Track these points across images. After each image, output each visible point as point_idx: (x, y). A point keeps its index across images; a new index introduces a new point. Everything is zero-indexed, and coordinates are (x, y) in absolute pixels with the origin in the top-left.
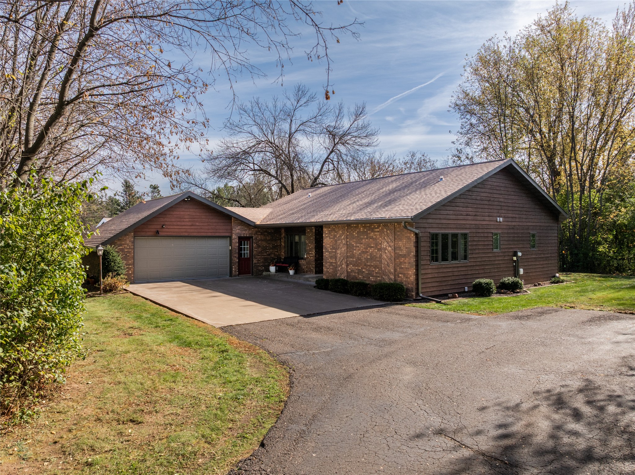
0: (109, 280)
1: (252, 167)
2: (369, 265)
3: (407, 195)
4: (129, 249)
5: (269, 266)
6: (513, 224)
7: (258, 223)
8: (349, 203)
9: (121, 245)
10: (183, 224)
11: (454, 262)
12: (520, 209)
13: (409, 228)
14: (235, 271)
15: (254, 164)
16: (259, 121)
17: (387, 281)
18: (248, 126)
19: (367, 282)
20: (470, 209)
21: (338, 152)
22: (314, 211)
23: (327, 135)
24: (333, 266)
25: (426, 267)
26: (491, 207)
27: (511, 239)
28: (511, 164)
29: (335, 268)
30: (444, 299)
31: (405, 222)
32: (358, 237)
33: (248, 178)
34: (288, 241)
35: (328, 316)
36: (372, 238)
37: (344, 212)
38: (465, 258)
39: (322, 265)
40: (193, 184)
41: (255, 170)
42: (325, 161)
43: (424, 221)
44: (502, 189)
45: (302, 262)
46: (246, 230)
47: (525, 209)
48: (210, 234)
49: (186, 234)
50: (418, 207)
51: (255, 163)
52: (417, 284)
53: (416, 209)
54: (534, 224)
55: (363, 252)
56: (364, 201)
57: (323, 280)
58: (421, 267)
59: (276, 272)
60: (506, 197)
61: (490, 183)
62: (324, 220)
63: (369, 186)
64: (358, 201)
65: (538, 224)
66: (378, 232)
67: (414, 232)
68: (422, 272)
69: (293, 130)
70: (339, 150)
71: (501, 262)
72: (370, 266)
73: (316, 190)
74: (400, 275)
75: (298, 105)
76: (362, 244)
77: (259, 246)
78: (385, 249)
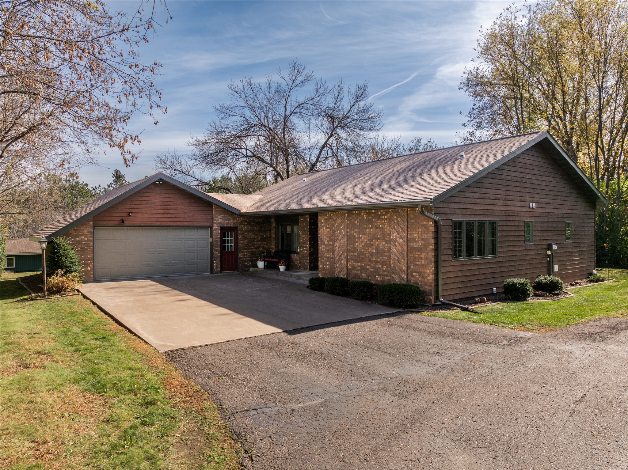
0: (56, 279)
1: (244, 153)
2: (374, 261)
3: (420, 174)
4: (87, 241)
5: (257, 261)
6: (548, 211)
7: (244, 211)
8: (350, 186)
9: (77, 236)
10: (154, 211)
11: (479, 257)
12: (554, 193)
13: (427, 214)
14: (217, 267)
15: (246, 149)
16: (250, 103)
17: (398, 281)
18: (240, 108)
19: (373, 282)
20: (499, 192)
21: (337, 137)
22: (308, 196)
23: (325, 119)
24: (330, 261)
25: (447, 264)
26: (523, 190)
27: (545, 228)
28: (547, 137)
29: (333, 264)
30: (470, 304)
31: (422, 206)
32: (360, 226)
33: (241, 166)
34: (278, 232)
35: (320, 332)
36: (378, 227)
37: (344, 196)
38: (493, 252)
39: (317, 261)
40: (180, 171)
41: (247, 156)
42: (323, 147)
43: (446, 205)
44: (535, 168)
45: (294, 256)
46: (229, 220)
47: (560, 194)
48: (186, 224)
49: (158, 224)
50: (438, 188)
51: (248, 148)
52: (437, 286)
53: (436, 190)
54: (570, 211)
55: (367, 245)
56: (367, 184)
57: (318, 279)
58: (441, 264)
59: (264, 268)
60: (540, 178)
61: (522, 160)
62: (320, 205)
63: (372, 168)
64: (360, 183)
65: (574, 212)
66: (386, 219)
67: (432, 219)
68: (442, 270)
69: (288, 112)
70: (338, 135)
71: (534, 257)
72: (376, 262)
73: (311, 175)
74: (414, 274)
75: (294, 85)
76: (365, 234)
77: (245, 238)
78: (395, 241)
